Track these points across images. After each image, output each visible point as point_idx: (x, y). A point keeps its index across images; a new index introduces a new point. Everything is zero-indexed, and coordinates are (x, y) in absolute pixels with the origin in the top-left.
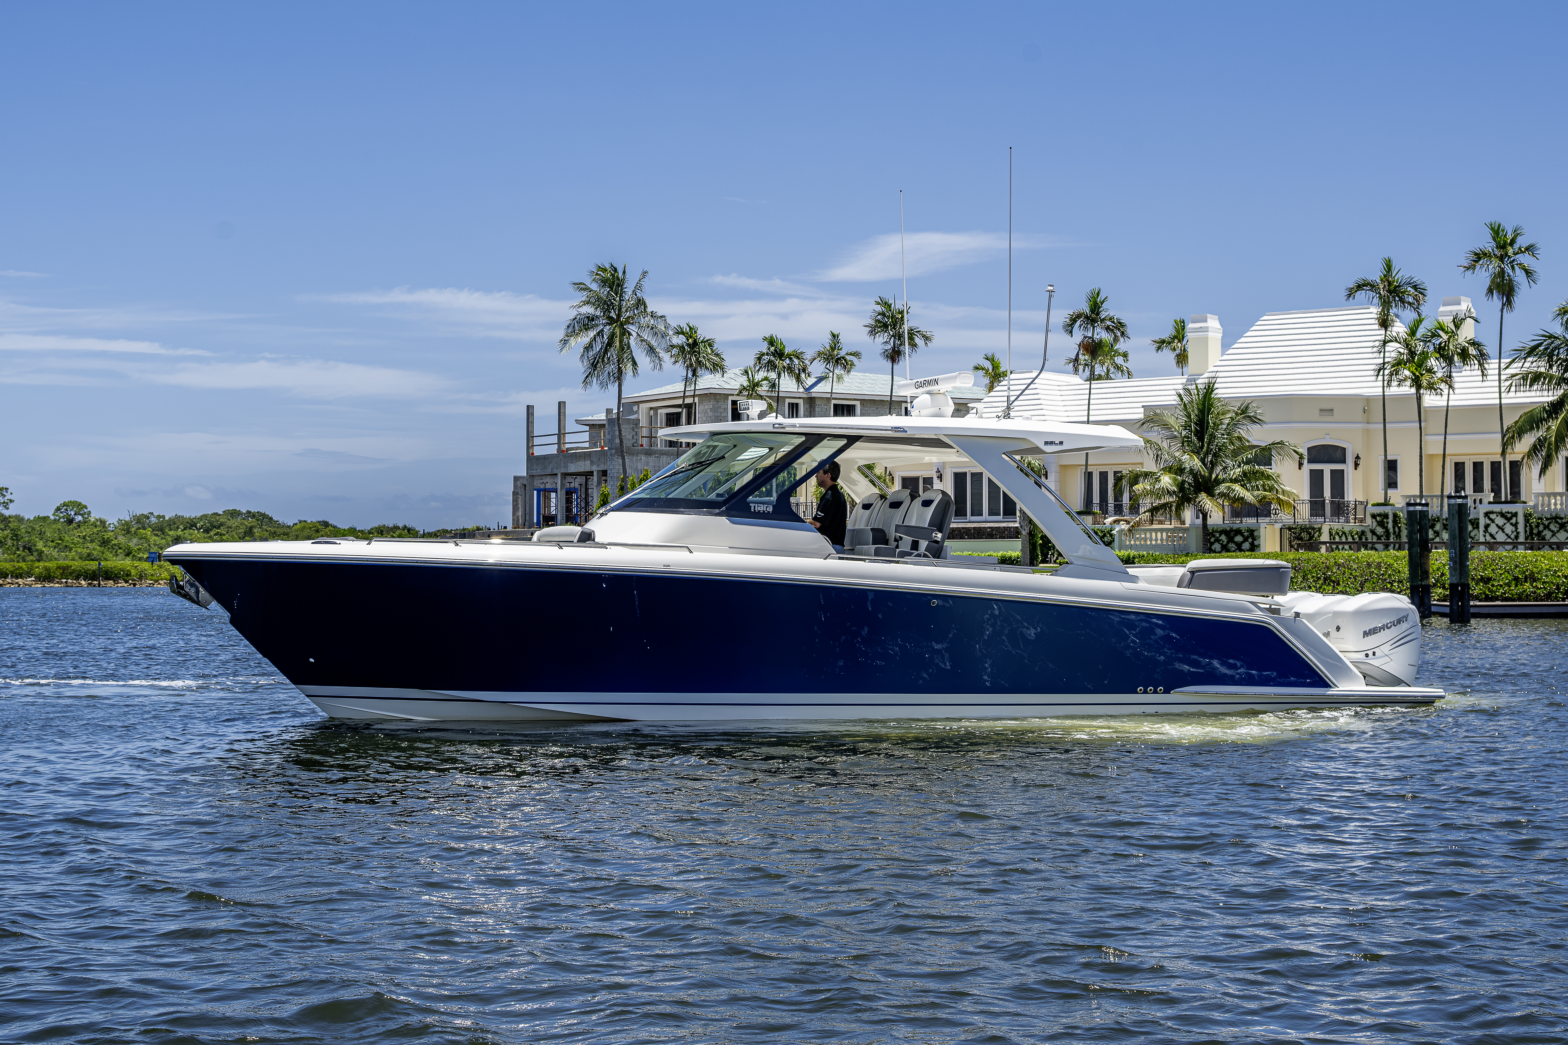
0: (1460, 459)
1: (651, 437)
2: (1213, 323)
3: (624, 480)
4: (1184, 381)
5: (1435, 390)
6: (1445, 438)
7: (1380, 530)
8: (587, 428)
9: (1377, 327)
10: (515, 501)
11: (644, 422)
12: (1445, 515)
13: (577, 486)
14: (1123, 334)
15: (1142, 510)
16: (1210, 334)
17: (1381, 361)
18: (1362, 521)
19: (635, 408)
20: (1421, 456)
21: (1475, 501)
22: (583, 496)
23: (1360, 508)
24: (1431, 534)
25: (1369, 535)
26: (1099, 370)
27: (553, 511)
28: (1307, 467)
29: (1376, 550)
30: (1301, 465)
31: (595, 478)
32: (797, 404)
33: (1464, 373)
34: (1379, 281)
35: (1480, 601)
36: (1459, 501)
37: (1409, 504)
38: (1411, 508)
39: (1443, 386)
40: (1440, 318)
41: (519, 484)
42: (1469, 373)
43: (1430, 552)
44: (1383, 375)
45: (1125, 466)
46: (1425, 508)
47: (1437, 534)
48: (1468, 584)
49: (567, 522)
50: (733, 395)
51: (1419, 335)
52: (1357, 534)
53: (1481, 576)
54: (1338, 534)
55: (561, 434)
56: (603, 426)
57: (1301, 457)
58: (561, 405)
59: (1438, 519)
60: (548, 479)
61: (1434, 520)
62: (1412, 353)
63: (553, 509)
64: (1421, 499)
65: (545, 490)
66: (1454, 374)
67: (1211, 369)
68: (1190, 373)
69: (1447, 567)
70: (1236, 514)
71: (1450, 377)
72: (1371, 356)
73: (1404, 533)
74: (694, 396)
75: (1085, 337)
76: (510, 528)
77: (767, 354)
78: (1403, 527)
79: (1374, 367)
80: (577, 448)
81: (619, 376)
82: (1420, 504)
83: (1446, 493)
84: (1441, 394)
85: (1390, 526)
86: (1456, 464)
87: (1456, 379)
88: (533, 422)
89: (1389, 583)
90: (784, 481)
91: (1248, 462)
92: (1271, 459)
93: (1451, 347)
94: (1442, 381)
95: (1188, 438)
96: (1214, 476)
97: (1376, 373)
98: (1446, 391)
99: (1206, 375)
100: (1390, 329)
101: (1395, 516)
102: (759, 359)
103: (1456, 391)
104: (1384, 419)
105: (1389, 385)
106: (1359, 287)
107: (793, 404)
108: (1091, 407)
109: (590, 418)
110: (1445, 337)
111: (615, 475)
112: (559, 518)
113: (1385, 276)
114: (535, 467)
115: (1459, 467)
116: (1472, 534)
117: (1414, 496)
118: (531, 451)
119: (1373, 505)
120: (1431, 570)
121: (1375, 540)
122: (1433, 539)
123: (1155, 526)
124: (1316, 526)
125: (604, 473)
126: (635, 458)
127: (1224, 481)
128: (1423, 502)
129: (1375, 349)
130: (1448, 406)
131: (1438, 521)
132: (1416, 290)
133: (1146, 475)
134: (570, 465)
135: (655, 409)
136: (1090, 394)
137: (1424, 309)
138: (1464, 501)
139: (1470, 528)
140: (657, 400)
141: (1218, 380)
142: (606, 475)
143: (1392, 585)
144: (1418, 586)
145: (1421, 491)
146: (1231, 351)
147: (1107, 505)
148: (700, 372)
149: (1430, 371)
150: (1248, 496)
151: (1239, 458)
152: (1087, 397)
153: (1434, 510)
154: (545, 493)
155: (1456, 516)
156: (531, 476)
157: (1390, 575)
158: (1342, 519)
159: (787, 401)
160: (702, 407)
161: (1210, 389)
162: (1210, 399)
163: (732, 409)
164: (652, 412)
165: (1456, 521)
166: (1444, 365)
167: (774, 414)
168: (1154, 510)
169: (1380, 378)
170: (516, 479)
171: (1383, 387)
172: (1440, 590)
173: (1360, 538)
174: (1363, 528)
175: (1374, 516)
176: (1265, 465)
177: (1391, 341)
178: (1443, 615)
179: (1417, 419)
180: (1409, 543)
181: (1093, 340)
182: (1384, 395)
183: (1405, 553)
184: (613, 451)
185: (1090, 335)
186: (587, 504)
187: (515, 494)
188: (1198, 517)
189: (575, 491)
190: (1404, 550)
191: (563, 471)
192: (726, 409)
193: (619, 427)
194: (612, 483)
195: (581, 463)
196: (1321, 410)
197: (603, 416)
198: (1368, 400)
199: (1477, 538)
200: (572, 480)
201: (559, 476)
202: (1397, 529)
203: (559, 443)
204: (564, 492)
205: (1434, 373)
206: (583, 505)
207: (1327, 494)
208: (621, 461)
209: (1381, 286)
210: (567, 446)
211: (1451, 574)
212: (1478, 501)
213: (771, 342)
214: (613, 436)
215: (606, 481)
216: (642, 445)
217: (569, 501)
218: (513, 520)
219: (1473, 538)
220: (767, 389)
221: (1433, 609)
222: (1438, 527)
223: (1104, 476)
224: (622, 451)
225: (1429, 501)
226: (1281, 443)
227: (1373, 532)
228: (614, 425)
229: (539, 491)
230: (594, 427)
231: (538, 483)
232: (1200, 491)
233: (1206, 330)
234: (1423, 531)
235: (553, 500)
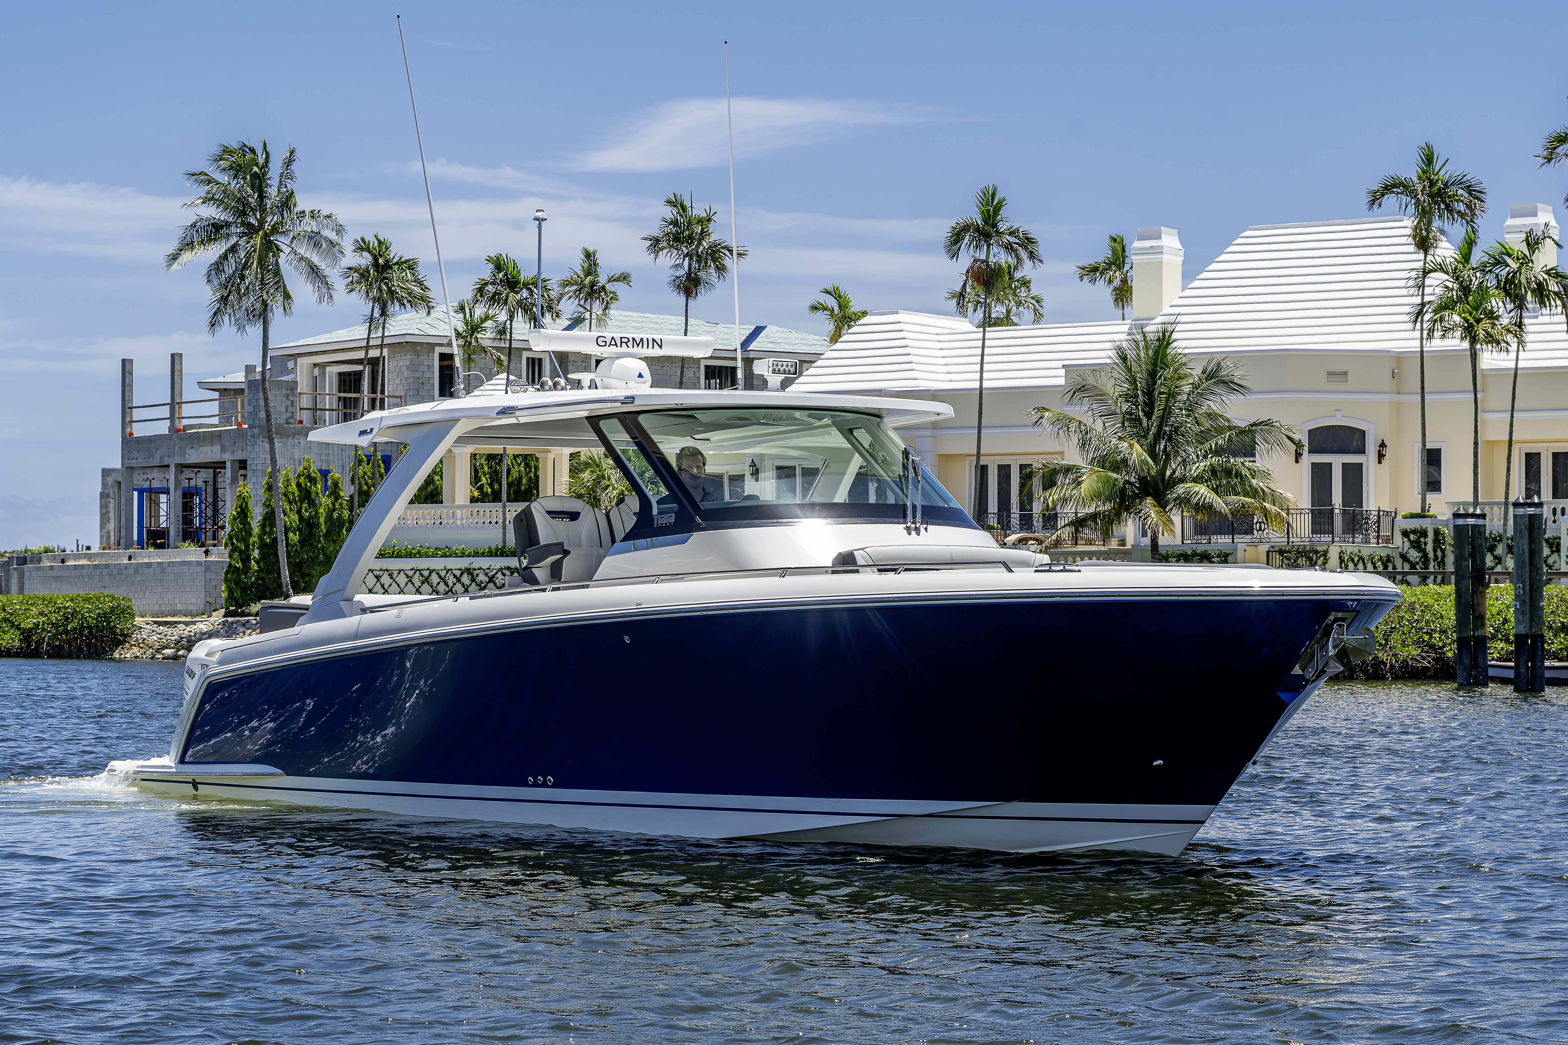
0: (1533, 449)
1: (315, 409)
2: (1170, 241)
3: (272, 475)
4: (1126, 328)
5: (1498, 343)
6: (1512, 417)
7: (1414, 555)
8: (216, 395)
9: (1412, 248)
10: (104, 507)
11: (303, 386)
12: (1510, 533)
13: (200, 483)
14: (1032, 256)
15: (1061, 523)
16: (1165, 257)
17: (1418, 300)
18: (1389, 540)
19: (291, 365)
20: (1476, 444)
21: (1554, 510)
22: (210, 500)
23: (1385, 522)
24: (1489, 560)
25: (1399, 562)
26: (998, 311)
27: (163, 523)
28: (1308, 459)
29: (1409, 584)
30: (1298, 456)
31: (228, 472)
32: (540, 360)
33: (1541, 319)
34: (1415, 179)
35: (1560, 660)
36: (1531, 511)
37: (1456, 516)
38: (1460, 522)
39: (1509, 338)
40: (1506, 236)
41: (110, 480)
42: (1546, 319)
43: (1487, 586)
44: (1422, 322)
45: (1037, 457)
46: (1480, 522)
47: (1498, 560)
48: (1542, 636)
49: (184, 540)
50: (441, 345)
51: (1475, 261)
52: (1381, 559)
53: (1562, 623)
54: (1353, 560)
55: (175, 404)
56: (241, 391)
57: (1299, 445)
58: (176, 359)
59: (1499, 539)
60: (155, 474)
61: (1495, 539)
62: (1465, 290)
63: (163, 519)
64: (1475, 508)
65: (150, 490)
66: (1526, 321)
67: (1167, 310)
68: (1135, 316)
69: (1512, 610)
70: (1201, 530)
71: (1520, 325)
72: (1404, 292)
73: (1450, 559)
74: (381, 346)
75: (976, 261)
76: (95, 549)
77: (493, 283)
78: (1449, 550)
79: (1408, 309)
80: (201, 426)
81: (263, 314)
82: (1473, 516)
83: (1512, 499)
84: (1508, 351)
85: (1429, 548)
86: (1529, 456)
87: (1529, 328)
88: (131, 386)
89: (1427, 633)
90: (520, 478)
91: (1218, 452)
92: (1254, 449)
93: (1523, 281)
94: (1509, 331)
95: (1131, 414)
96: (1168, 473)
97: (1413, 318)
98: (1514, 346)
99: (1159, 319)
100: (1431, 252)
101: (1437, 532)
102: (481, 290)
103: (1529, 346)
104: (1423, 388)
105: (1430, 336)
106: (1388, 188)
107: (533, 359)
108: (986, 367)
109: (221, 379)
110: (1514, 265)
111: (260, 467)
112: (172, 533)
113: (1424, 172)
114: (135, 454)
115: (1532, 460)
116: (1550, 561)
117: (1465, 504)
118: (128, 430)
119: (1405, 517)
120: (1488, 615)
121: (1407, 567)
122: (1493, 568)
123: (1080, 548)
124: (1320, 549)
125: (243, 464)
126: (290, 441)
127: (1182, 480)
128: (1478, 512)
129: (1411, 283)
130: (1516, 369)
131: (1501, 540)
132: (1471, 195)
133: (1068, 470)
134: (189, 451)
135: (322, 366)
136: (983, 347)
137: (1480, 222)
138: (1538, 511)
139: (1546, 551)
140: (325, 352)
141: (1179, 327)
142: (245, 468)
143: (1431, 637)
144: (1468, 639)
145: (1476, 496)
146: (1196, 284)
147: (1009, 516)
148: (390, 309)
149: (1491, 316)
150: (1218, 503)
151: (1207, 446)
152: (979, 351)
153: (1494, 524)
154: (150, 494)
155: (1526, 534)
156: (130, 470)
157: (1427, 622)
158: (1359, 538)
159: (525, 355)
160: (393, 364)
161: (1164, 340)
162: (1165, 355)
163: (441, 367)
164: (316, 371)
165: (1526, 541)
166: (1510, 306)
167: (504, 375)
168: (1079, 524)
169: (1418, 325)
170: (106, 472)
171: (1422, 339)
172: (1502, 645)
173: (1385, 567)
174: (1389, 552)
175: (1405, 534)
176: (1245, 455)
177: (1435, 271)
178: (1504, 681)
179: (1472, 388)
180: (1457, 573)
181: (988, 265)
182: (1422, 352)
183: (1450, 588)
184: (256, 431)
185: (983, 257)
186: (216, 511)
187: (103, 496)
188: (1144, 534)
189: (197, 491)
190: (1449, 583)
191: (179, 460)
192: (430, 367)
193: (265, 393)
194: (254, 480)
195: (207, 449)
196: (1329, 374)
197: (240, 377)
198: (1399, 358)
199: (1556, 566)
200: (192, 476)
201: (172, 468)
202: (1439, 553)
203: (172, 418)
204: (179, 493)
205: (1497, 318)
206: (210, 513)
207: (1337, 499)
208: (267, 446)
209: (1419, 188)
210: (185, 422)
211: (1518, 621)
212: (1559, 512)
213: (498, 264)
214: (256, 408)
215: (245, 476)
216: (301, 422)
217: (187, 507)
218: (102, 537)
219: (1550, 567)
220: (493, 335)
221: (1491, 672)
222: (1500, 550)
223: (1004, 471)
224: (270, 431)
225: (1487, 510)
226: (1268, 423)
227: (1404, 558)
228: (258, 391)
229: (141, 492)
230: (226, 393)
231: (140, 480)
232: (1148, 494)
233: (1159, 251)
234: (1476, 554)
235: (163, 506)
